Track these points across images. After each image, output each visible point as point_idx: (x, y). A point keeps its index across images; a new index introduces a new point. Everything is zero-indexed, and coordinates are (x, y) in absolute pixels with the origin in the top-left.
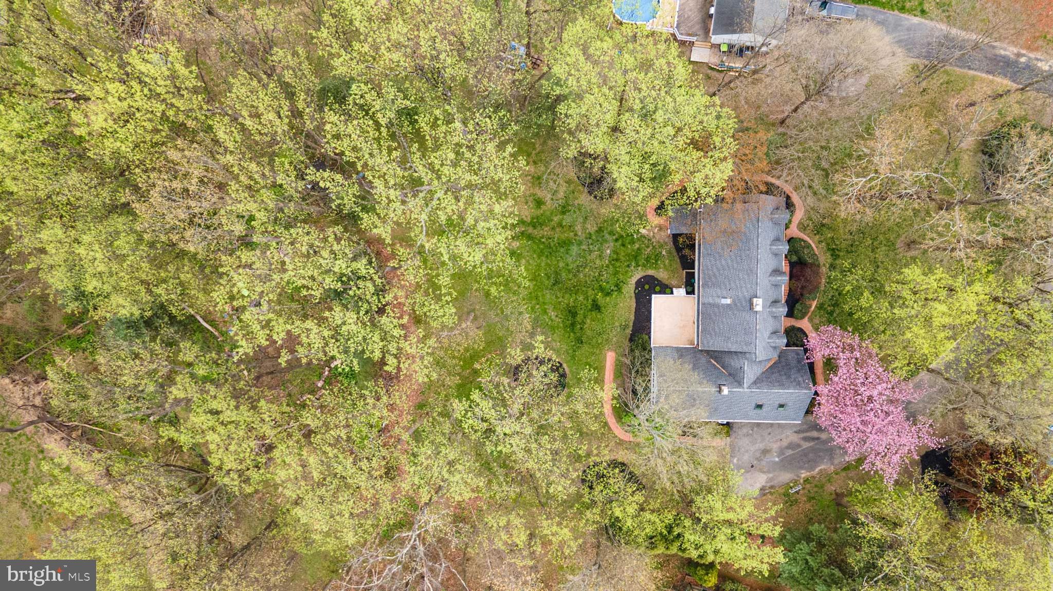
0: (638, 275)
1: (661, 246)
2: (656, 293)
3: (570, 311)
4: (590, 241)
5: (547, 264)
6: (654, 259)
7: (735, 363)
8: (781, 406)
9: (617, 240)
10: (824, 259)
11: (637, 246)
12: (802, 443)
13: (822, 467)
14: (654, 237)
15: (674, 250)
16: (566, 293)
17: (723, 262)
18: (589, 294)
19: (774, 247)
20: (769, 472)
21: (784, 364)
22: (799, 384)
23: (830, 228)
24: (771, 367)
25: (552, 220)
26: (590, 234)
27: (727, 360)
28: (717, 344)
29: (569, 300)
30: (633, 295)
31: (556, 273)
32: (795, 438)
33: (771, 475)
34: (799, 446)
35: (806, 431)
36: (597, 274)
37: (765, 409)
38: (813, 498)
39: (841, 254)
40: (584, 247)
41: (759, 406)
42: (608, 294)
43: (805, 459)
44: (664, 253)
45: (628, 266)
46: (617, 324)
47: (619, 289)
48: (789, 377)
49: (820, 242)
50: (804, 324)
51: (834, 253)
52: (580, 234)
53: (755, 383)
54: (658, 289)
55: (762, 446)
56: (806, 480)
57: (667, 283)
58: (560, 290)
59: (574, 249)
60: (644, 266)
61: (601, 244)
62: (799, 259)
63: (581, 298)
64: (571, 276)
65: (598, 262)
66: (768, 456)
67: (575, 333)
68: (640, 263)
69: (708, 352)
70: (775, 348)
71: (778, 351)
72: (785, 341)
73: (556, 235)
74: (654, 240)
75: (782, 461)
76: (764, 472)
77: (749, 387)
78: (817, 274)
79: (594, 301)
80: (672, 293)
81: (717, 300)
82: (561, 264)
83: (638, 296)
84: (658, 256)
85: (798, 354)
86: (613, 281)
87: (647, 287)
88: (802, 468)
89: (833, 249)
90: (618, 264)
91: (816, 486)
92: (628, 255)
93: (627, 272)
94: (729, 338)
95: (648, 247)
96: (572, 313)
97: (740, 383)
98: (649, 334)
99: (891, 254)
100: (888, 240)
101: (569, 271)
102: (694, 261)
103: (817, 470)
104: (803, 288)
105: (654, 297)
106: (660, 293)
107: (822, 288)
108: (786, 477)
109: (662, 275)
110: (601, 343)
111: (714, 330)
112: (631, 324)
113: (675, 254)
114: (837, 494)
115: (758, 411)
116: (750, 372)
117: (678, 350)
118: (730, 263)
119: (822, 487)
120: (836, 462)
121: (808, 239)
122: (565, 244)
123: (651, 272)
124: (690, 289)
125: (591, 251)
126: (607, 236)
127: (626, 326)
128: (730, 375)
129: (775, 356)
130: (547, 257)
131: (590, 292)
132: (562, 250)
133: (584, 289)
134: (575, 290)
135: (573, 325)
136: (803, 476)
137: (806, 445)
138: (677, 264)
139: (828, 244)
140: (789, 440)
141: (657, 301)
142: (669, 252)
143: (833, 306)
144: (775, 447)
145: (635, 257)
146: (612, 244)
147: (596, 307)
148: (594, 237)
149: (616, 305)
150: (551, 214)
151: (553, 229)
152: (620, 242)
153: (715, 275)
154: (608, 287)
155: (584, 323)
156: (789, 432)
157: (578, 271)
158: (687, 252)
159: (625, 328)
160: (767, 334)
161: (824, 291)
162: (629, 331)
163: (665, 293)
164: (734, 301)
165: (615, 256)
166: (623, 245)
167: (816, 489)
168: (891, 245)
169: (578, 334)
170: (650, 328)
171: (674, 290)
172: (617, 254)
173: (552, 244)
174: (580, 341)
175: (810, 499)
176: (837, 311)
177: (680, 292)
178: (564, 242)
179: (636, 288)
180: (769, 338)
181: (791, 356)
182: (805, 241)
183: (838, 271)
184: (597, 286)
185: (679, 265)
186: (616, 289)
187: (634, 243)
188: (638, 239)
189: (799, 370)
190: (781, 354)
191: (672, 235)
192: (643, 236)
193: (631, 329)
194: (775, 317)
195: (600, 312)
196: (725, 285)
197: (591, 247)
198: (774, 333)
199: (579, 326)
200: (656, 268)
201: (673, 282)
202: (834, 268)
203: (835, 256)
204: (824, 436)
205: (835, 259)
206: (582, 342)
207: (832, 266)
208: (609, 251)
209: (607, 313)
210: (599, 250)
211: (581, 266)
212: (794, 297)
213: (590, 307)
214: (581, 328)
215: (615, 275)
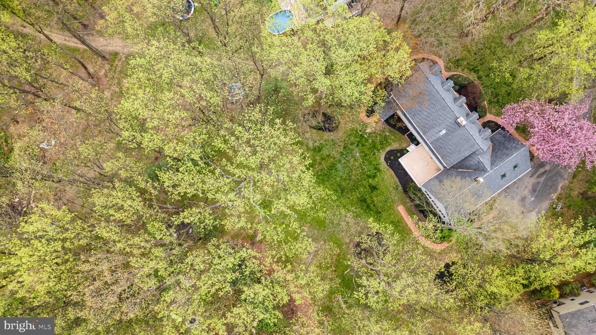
0: (382, 155)
1: (383, 132)
2: (400, 157)
3: (361, 201)
4: (344, 156)
5: (331, 185)
6: (385, 141)
7: (473, 162)
8: (515, 167)
9: (358, 145)
10: (472, 77)
11: (370, 141)
12: (539, 180)
13: (561, 185)
14: (376, 129)
15: (391, 129)
16: (351, 192)
17: (425, 113)
19: (446, 87)
20: (534, 209)
21: (498, 144)
22: (516, 148)
23: (462, 60)
24: (493, 150)
25: (316, 160)
26: (341, 152)
27: (467, 163)
28: (456, 159)
29: (356, 195)
30: (388, 167)
31: (339, 186)
32: (533, 180)
33: (537, 210)
34: (538, 183)
35: (536, 172)
36: (361, 170)
37: (507, 175)
38: (570, 206)
39: (479, 68)
40: (343, 161)
41: (504, 176)
42: (374, 177)
43: (548, 188)
44: (387, 134)
45: (374, 154)
46: (391, 189)
47: (379, 170)
48: (507, 149)
49: (463, 70)
50: (489, 117)
51: (474, 70)
52: (336, 156)
53: (492, 164)
54: (399, 154)
55: (519, 197)
56: (558, 199)
57: (401, 148)
58: (347, 193)
59: (339, 166)
60: (382, 148)
61: (351, 153)
62: (460, 86)
63: (362, 189)
64: (348, 182)
65: (356, 164)
66: (526, 200)
67: (372, 210)
68: (379, 148)
69: (453, 167)
70: (486, 139)
71: (489, 139)
72: (490, 131)
73: (324, 166)
74: (377, 131)
75: (536, 197)
76: (532, 211)
77: (491, 169)
78: (475, 86)
79: (369, 186)
80: (408, 151)
81: (437, 136)
82: (338, 179)
83: (391, 166)
84: (386, 138)
85: (501, 134)
86: (372, 168)
87: (392, 158)
88: (550, 194)
89: (473, 69)
90: (368, 157)
91: (566, 198)
92: (370, 149)
93: (375, 158)
94: (460, 151)
95: (377, 137)
96: (363, 200)
97: (484, 170)
98: (412, 181)
99: (505, 49)
100: (497, 44)
101: (345, 180)
102: (406, 127)
103: (559, 189)
104: (474, 98)
105: (400, 160)
106: (401, 156)
107: (483, 92)
108: (546, 204)
109: (395, 146)
110: (391, 205)
111: (448, 152)
112: (399, 183)
113: (394, 130)
114: (581, 194)
115: (505, 179)
116: (485, 160)
117: (437, 177)
118: (429, 111)
119: (570, 196)
120: (566, 176)
121: (456, 73)
122: (332, 167)
123: (388, 149)
124: (416, 142)
125: (348, 161)
126: (351, 147)
127: (397, 187)
128: (475, 170)
129: (490, 143)
130: (328, 181)
131: (364, 183)
132: (333, 171)
133: (360, 183)
134: (355, 188)
135: (368, 206)
136: (554, 197)
137: (542, 179)
138: (399, 135)
139: (468, 68)
140: (531, 184)
141: (403, 161)
142: (390, 131)
143: (496, 97)
144: (526, 192)
145: (374, 147)
146: (357, 149)
147: (374, 188)
148: (344, 153)
149: (383, 179)
150: (314, 157)
151: (320, 164)
152: (360, 145)
153: (426, 124)
154: (371, 173)
155: (373, 201)
156: (527, 179)
157: (350, 176)
158: (399, 125)
159: (397, 188)
160: (477, 134)
161: (486, 93)
162: (400, 188)
163: (404, 154)
164: (447, 129)
165: (363, 154)
166: (363, 145)
167: (567, 200)
168: (502, 45)
169: (375, 210)
170: (411, 178)
171: (408, 149)
172: (363, 152)
173: (326, 173)
176: (501, 98)
177: (412, 148)
178: (331, 166)
179: (387, 163)
180: (480, 135)
181: (498, 137)
182: (456, 75)
183: (484, 78)
184: (365, 177)
185: (400, 134)
186: (376, 171)
187: (368, 140)
188: (368, 137)
189: (509, 141)
190: (492, 140)
191: (385, 121)
192: (370, 133)
193: (400, 186)
194: (473, 123)
195: (377, 189)
196: (436, 125)
197: (347, 159)
198: (480, 131)
199: (372, 205)
200: (389, 145)
201: (404, 145)
202: (481, 78)
203: (477, 71)
204: (547, 168)
205: (478, 73)
206: (380, 212)
207: (479, 78)
208: (358, 154)
209: (382, 187)
210: (352, 157)
211: (349, 172)
212: (473, 107)
213: (370, 191)
214: (374, 205)
215: (370, 164)
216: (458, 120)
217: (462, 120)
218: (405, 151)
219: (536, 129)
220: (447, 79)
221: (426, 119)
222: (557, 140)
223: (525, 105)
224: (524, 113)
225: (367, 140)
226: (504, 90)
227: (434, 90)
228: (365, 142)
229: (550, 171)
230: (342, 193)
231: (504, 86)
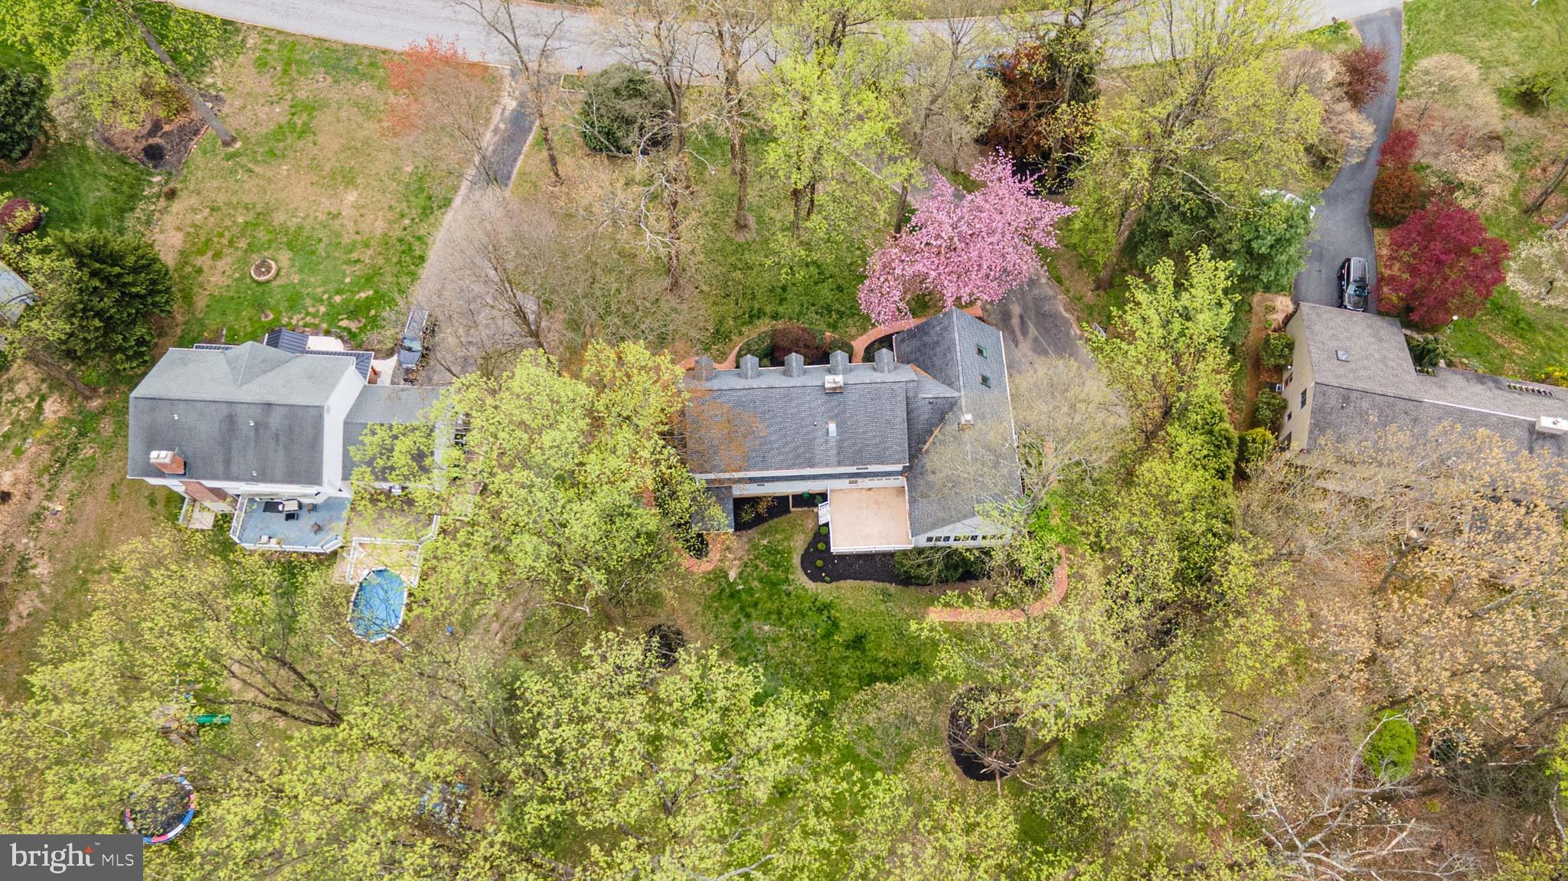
0: (801, 579)
1: (755, 547)
2: (828, 549)
4: (751, 658)
6: (776, 557)
7: (924, 414)
8: (980, 352)
9: (748, 616)
10: (765, 325)
11: (756, 584)
12: (1030, 336)
13: (1061, 309)
14: (740, 559)
15: (760, 528)
16: (838, 696)
17: (774, 437)
18: (837, 656)
19: (749, 375)
21: (918, 355)
22: (945, 329)
23: (721, 323)
24: (925, 370)
27: (920, 426)
28: (898, 439)
29: (849, 687)
30: (834, 584)
32: (1025, 346)
34: (1036, 340)
35: (1013, 332)
36: (804, 644)
37: (988, 374)
39: (756, 306)
40: (761, 668)
41: (985, 380)
42: (835, 624)
43: (1053, 331)
44: (765, 542)
45: (788, 594)
46: (882, 607)
47: (827, 607)
48: (937, 343)
49: (741, 333)
50: (860, 344)
51: (754, 316)
53: (950, 385)
54: (821, 546)
57: (811, 535)
60: (787, 571)
61: (755, 640)
62: (765, 355)
63: (845, 668)
64: (810, 688)
65: (784, 644)
67: (903, 676)
68: (782, 577)
69: (912, 457)
70: (896, 367)
71: (900, 363)
72: (884, 350)
74: (746, 559)
77: (959, 390)
78: (784, 332)
79: (847, 647)
80: (827, 525)
81: (832, 443)
83: (836, 577)
84: (771, 551)
85: (903, 341)
86: (813, 617)
87: (819, 563)
88: (1068, 334)
89: (751, 317)
90: (786, 611)
91: (1090, 315)
92: (770, 597)
93: (798, 597)
94: (887, 422)
95: (757, 567)
96: (870, 682)
98: (892, 554)
100: (735, 252)
102: (776, 497)
103: (1067, 315)
104: (806, 346)
105: (833, 551)
106: (828, 543)
107: (807, 326)
109: (799, 543)
111: (876, 445)
112: (880, 585)
113: (766, 525)
114: (1097, 288)
115: (993, 382)
116: (933, 389)
117: (912, 501)
118: (776, 427)
119: (1089, 307)
120: (1050, 292)
121: (737, 348)
123: (796, 560)
124: (819, 499)
125: (768, 657)
126: (742, 632)
127: (884, 592)
128: (942, 419)
129: (909, 366)
131: (834, 653)
133: (829, 664)
134: (832, 678)
135: (890, 680)
136: (1078, 332)
137: (1033, 331)
138: (781, 522)
139: (744, 324)
140: (1030, 353)
141: (840, 545)
142: (764, 534)
143: (830, 312)
144: (1041, 369)
145: (774, 584)
146: (755, 623)
147: (857, 642)
148: (744, 654)
149: (851, 611)
152: (751, 610)
153: (795, 449)
154: (823, 625)
155: (885, 662)
156: (1018, 354)
157: (801, 675)
158: (762, 508)
159: (887, 596)
160: (875, 375)
161: (811, 323)
162: (892, 588)
163: (827, 536)
164: (831, 418)
165: (774, 617)
166: (756, 604)
167: (1095, 315)
168: (741, 248)
169: (905, 670)
170: (884, 554)
171: (822, 521)
172: (769, 614)
174: (915, 667)
176: (837, 306)
177: (824, 513)
179: (823, 580)
180: (880, 372)
181: (906, 348)
182: (741, 349)
183: (781, 309)
184: (823, 644)
185: (782, 518)
186: (825, 612)
187: (751, 589)
188: (744, 583)
189: (926, 334)
190: (904, 360)
191: (736, 530)
192: (740, 575)
193: (888, 585)
194: (851, 370)
195: (864, 637)
196: (808, 433)
197: (760, 657)
198: (875, 369)
199: (892, 670)
200: (789, 553)
201: (810, 525)
202: (777, 314)
203: (761, 314)
204: (1016, 309)
205: (765, 314)
206: (917, 663)
207: (775, 316)
208: (766, 628)
209: (866, 625)
210: (764, 643)
211: (792, 670)
212: (819, 356)
213: (858, 653)
214: (895, 665)
215: (803, 615)
216: (827, 385)
217: (831, 380)
218: (823, 531)
219: (933, 274)
220: (738, 367)
221: (787, 443)
222: (974, 254)
223: (877, 268)
224: (890, 277)
225: (750, 591)
226: (826, 292)
227: (741, 393)
228: (752, 596)
229: (1025, 308)
231: (820, 286)
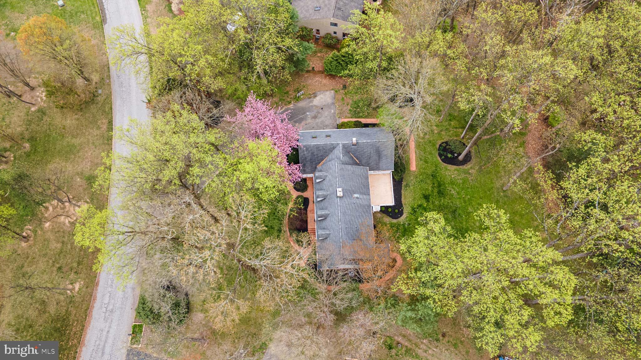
0: (402, 219)
2: (391, 207)
3: (443, 194)
5: (461, 223)
6: (393, 229)
8: (315, 138)
10: (286, 235)
16: (447, 206)
17: (360, 220)
20: (312, 106)
21: (314, 163)
27: (350, 161)
29: (444, 202)
30: (404, 206)
33: (311, 104)
38: (285, 93)
41: (328, 136)
42: (420, 206)
45: (409, 224)
46: (412, 187)
47: (413, 209)
48: (313, 153)
50: (295, 195)
53: (334, 148)
54: (390, 210)
55: (317, 120)
56: (290, 103)
57: (384, 215)
58: (451, 207)
60: (399, 225)
63: (437, 203)
66: (313, 115)
67: (438, 181)
68: (402, 227)
75: (305, 113)
76: (315, 106)
77: (338, 144)
78: (290, 225)
79: (429, 201)
80: (381, 208)
83: (401, 205)
86: (418, 214)
88: (293, 110)
91: (284, 100)
93: (410, 221)
96: (441, 193)
105: (392, 204)
106: (387, 207)
108: (302, 104)
109: (387, 220)
110: (420, 175)
112: (403, 188)
116: (338, 152)
117: (378, 169)
118: (356, 220)
119: (281, 100)
121: (296, 248)
123: (395, 221)
129: (320, 167)
130: (463, 228)
131: (431, 206)
135: (439, 186)
136: (292, 106)
141: (390, 201)
144: (309, 121)
145: (405, 230)
147: (426, 197)
149: (414, 199)
154: (421, 211)
155: (433, 188)
159: (407, 185)
162: (404, 183)
164: (352, 196)
169: (435, 180)
171: (379, 210)
174: (434, 176)
175: (287, 93)
177: (376, 208)
179: (402, 210)
181: (308, 169)
183: (276, 228)
184: (428, 211)
186: (415, 210)
189: (305, 159)
190: (315, 169)
195: (424, 195)
196: (358, 206)
200: (392, 224)
201: (380, 215)
202: (278, 230)
209: (419, 194)
213: (430, 197)
214: (434, 184)
218: (383, 209)
230: (455, 210)
